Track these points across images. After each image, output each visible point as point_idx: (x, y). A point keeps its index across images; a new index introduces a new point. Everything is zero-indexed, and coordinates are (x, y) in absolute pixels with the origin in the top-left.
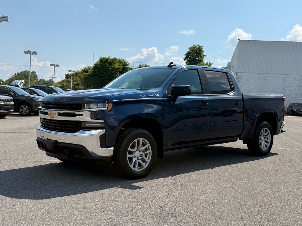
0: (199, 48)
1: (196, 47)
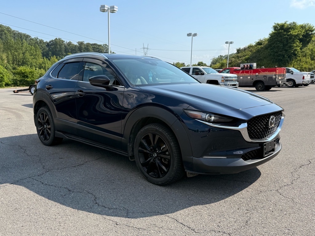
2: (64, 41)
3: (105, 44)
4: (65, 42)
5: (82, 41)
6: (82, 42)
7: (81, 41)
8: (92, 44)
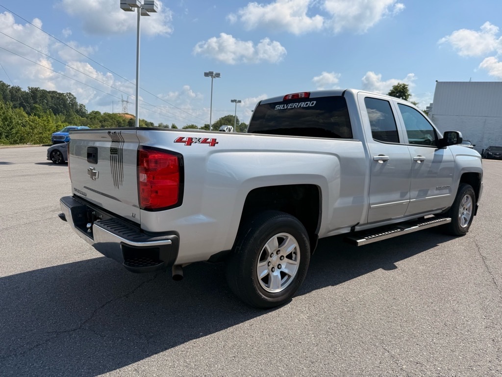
0: (403, 87)
1: (400, 86)
2: (9, 86)
3: (68, 92)
4: (11, 87)
5: (37, 87)
6: (37, 89)
7: (35, 87)
8: (49, 92)
